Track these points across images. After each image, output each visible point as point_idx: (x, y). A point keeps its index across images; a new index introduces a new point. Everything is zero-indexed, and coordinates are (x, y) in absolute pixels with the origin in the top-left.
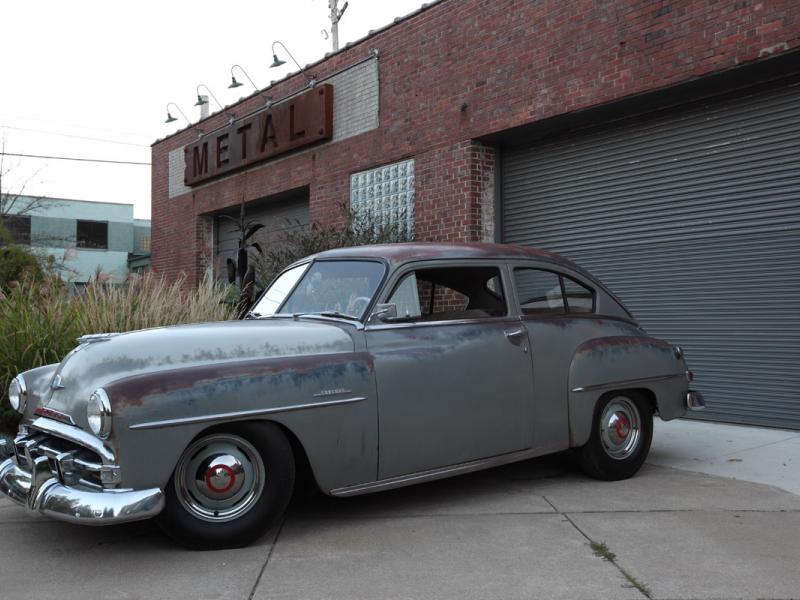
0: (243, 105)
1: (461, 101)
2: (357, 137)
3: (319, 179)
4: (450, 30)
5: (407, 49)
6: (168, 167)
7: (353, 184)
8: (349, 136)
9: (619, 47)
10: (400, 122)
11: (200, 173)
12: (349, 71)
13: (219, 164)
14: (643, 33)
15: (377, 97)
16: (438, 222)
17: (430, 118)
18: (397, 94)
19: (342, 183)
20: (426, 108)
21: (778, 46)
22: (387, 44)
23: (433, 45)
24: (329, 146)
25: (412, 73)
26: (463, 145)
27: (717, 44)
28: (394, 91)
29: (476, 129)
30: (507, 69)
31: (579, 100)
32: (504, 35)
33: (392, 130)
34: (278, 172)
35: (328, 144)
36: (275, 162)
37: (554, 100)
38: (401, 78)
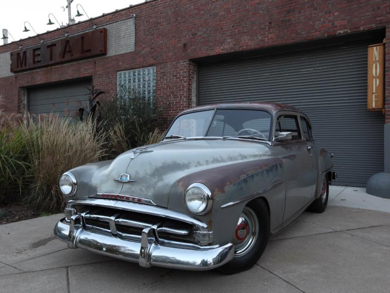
0: (49, 35)
1: (183, 41)
2: (121, 54)
3: (98, 73)
4: (177, 9)
5: (152, 15)
7: (118, 77)
8: (117, 54)
9: (269, 24)
10: (148, 49)
11: (22, 66)
12: (117, 23)
13: (34, 62)
14: (281, 19)
15: (134, 36)
16: (169, 96)
17: (166, 48)
18: (146, 36)
19: (113, 76)
21: (345, 30)
22: (140, 12)
23: (168, 14)
24: (104, 58)
25: (155, 27)
26: (184, 62)
27: (317, 27)
28: (144, 34)
29: (191, 55)
30: (209, 29)
31: (248, 46)
32: (207, 14)
33: (143, 52)
34: (72, 68)
36: (71, 64)
37: (234, 45)
38: (148, 29)
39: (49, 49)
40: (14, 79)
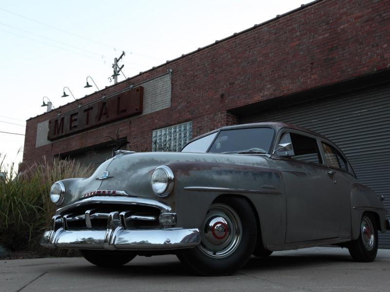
0: (87, 99)
1: (221, 92)
2: (158, 111)
3: (133, 133)
4: (214, 60)
5: (189, 69)
6: (36, 132)
7: (154, 135)
8: (152, 112)
9: (311, 65)
10: (184, 104)
11: (58, 133)
12: (154, 80)
13: (71, 128)
14: (324, 58)
15: (170, 92)
17: (202, 101)
18: (182, 90)
19: (148, 135)
20: (200, 97)
22: (177, 67)
23: (204, 66)
25: (192, 80)
26: (222, 113)
27: (364, 62)
28: (181, 89)
30: (247, 76)
31: (289, 90)
32: (245, 61)
33: (179, 108)
34: (107, 131)
35: (140, 116)
36: (106, 126)
37: (274, 90)
38: (185, 83)
39: (86, 113)
40: (50, 147)
